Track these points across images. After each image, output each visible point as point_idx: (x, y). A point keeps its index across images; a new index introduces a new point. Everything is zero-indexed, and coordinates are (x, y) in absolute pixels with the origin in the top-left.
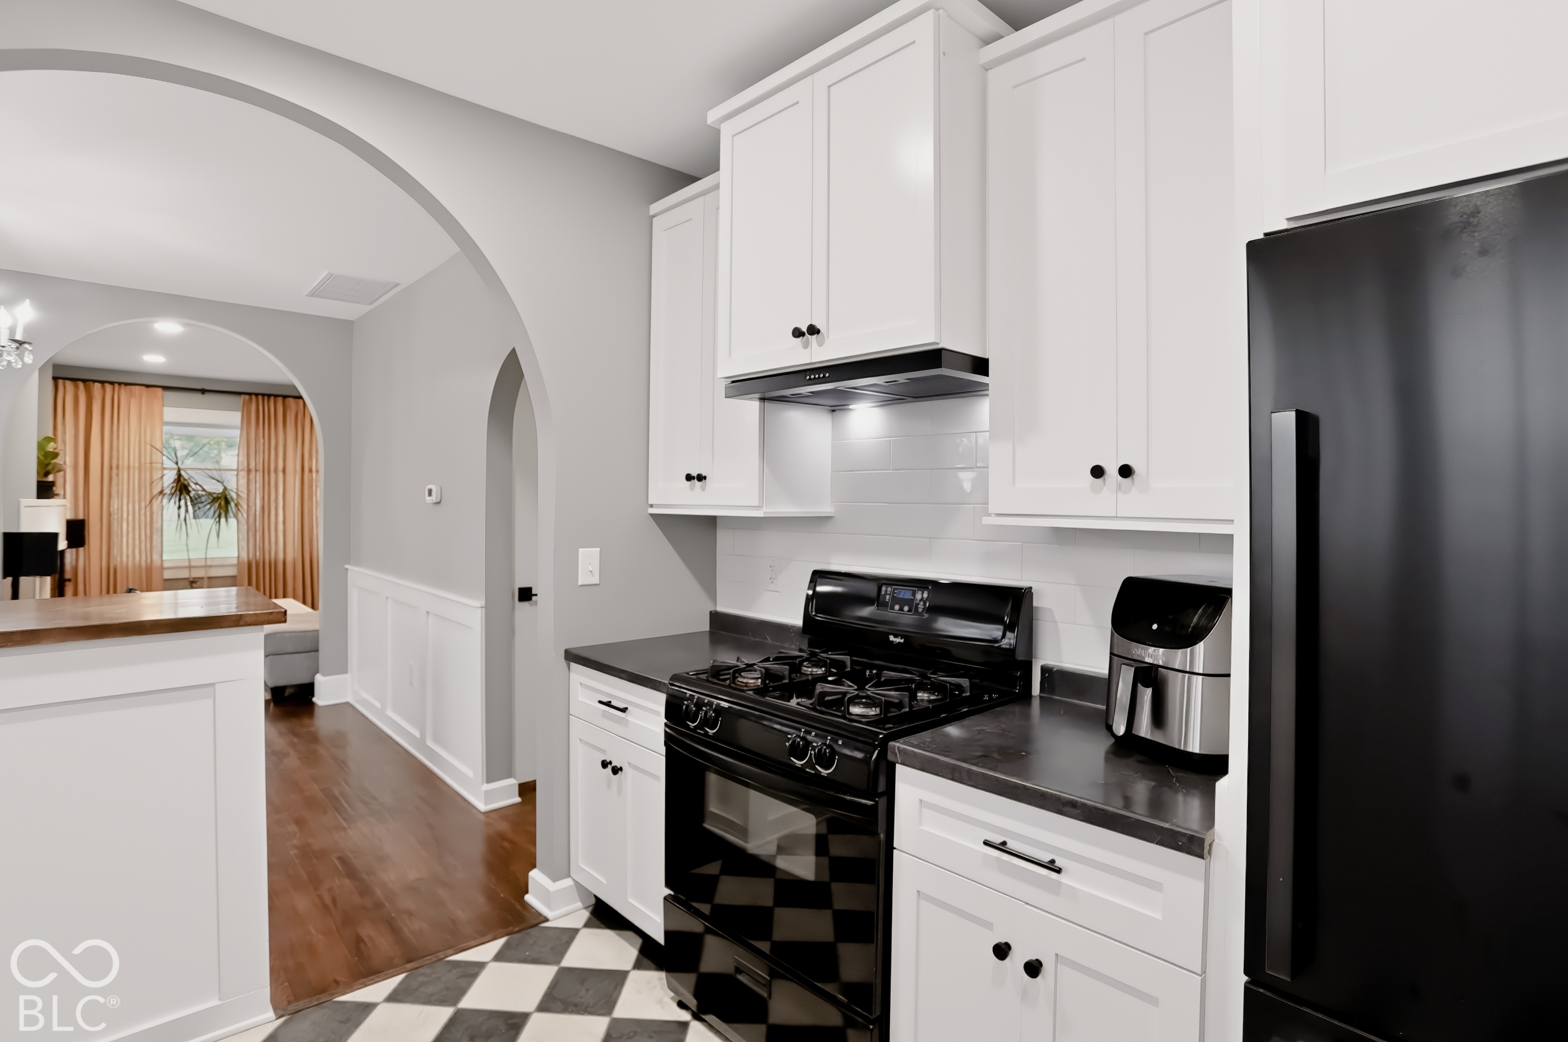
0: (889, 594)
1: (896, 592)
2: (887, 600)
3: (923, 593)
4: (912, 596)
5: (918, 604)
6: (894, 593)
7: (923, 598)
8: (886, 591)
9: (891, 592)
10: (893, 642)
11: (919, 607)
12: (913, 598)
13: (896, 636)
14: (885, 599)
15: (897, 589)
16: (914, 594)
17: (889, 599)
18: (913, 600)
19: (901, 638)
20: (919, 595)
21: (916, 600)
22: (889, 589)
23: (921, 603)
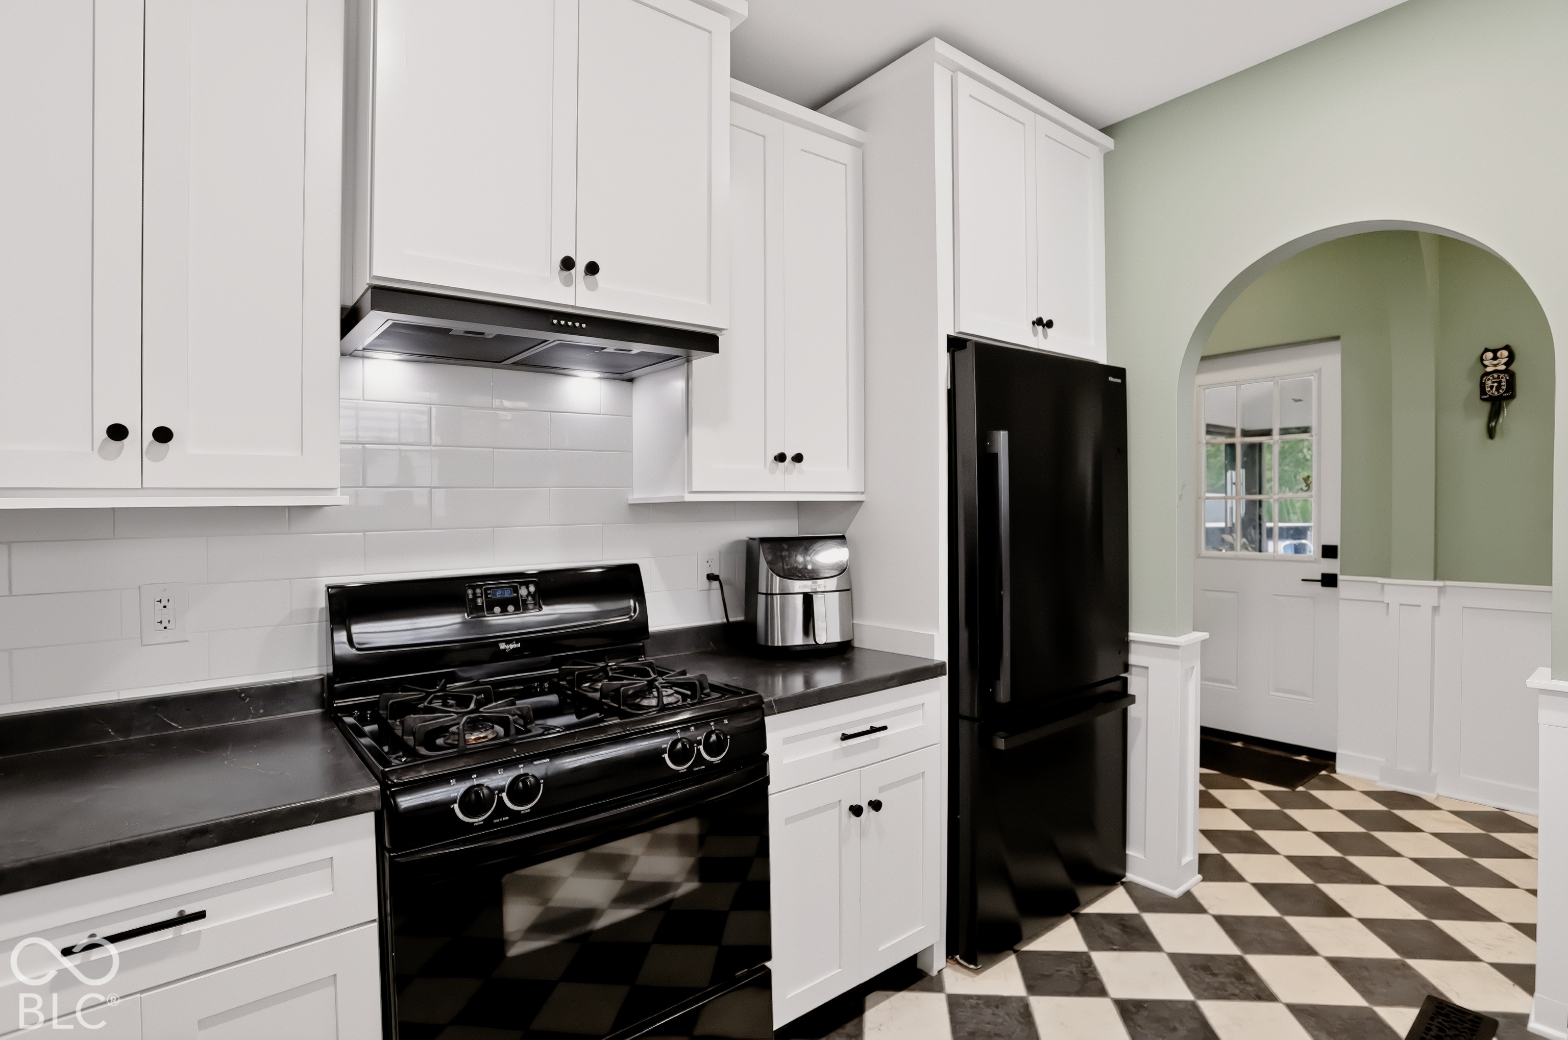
0: (481, 597)
1: (488, 591)
2: (480, 604)
3: (527, 588)
4: (514, 592)
5: (526, 600)
6: (486, 594)
7: (529, 593)
8: (474, 594)
9: (481, 593)
10: (504, 650)
11: (528, 604)
12: (515, 595)
13: (508, 642)
14: (477, 603)
15: (492, 587)
16: (516, 590)
17: (483, 603)
18: (517, 598)
19: (517, 643)
20: (523, 592)
21: (522, 596)
22: (478, 591)
23: (530, 598)
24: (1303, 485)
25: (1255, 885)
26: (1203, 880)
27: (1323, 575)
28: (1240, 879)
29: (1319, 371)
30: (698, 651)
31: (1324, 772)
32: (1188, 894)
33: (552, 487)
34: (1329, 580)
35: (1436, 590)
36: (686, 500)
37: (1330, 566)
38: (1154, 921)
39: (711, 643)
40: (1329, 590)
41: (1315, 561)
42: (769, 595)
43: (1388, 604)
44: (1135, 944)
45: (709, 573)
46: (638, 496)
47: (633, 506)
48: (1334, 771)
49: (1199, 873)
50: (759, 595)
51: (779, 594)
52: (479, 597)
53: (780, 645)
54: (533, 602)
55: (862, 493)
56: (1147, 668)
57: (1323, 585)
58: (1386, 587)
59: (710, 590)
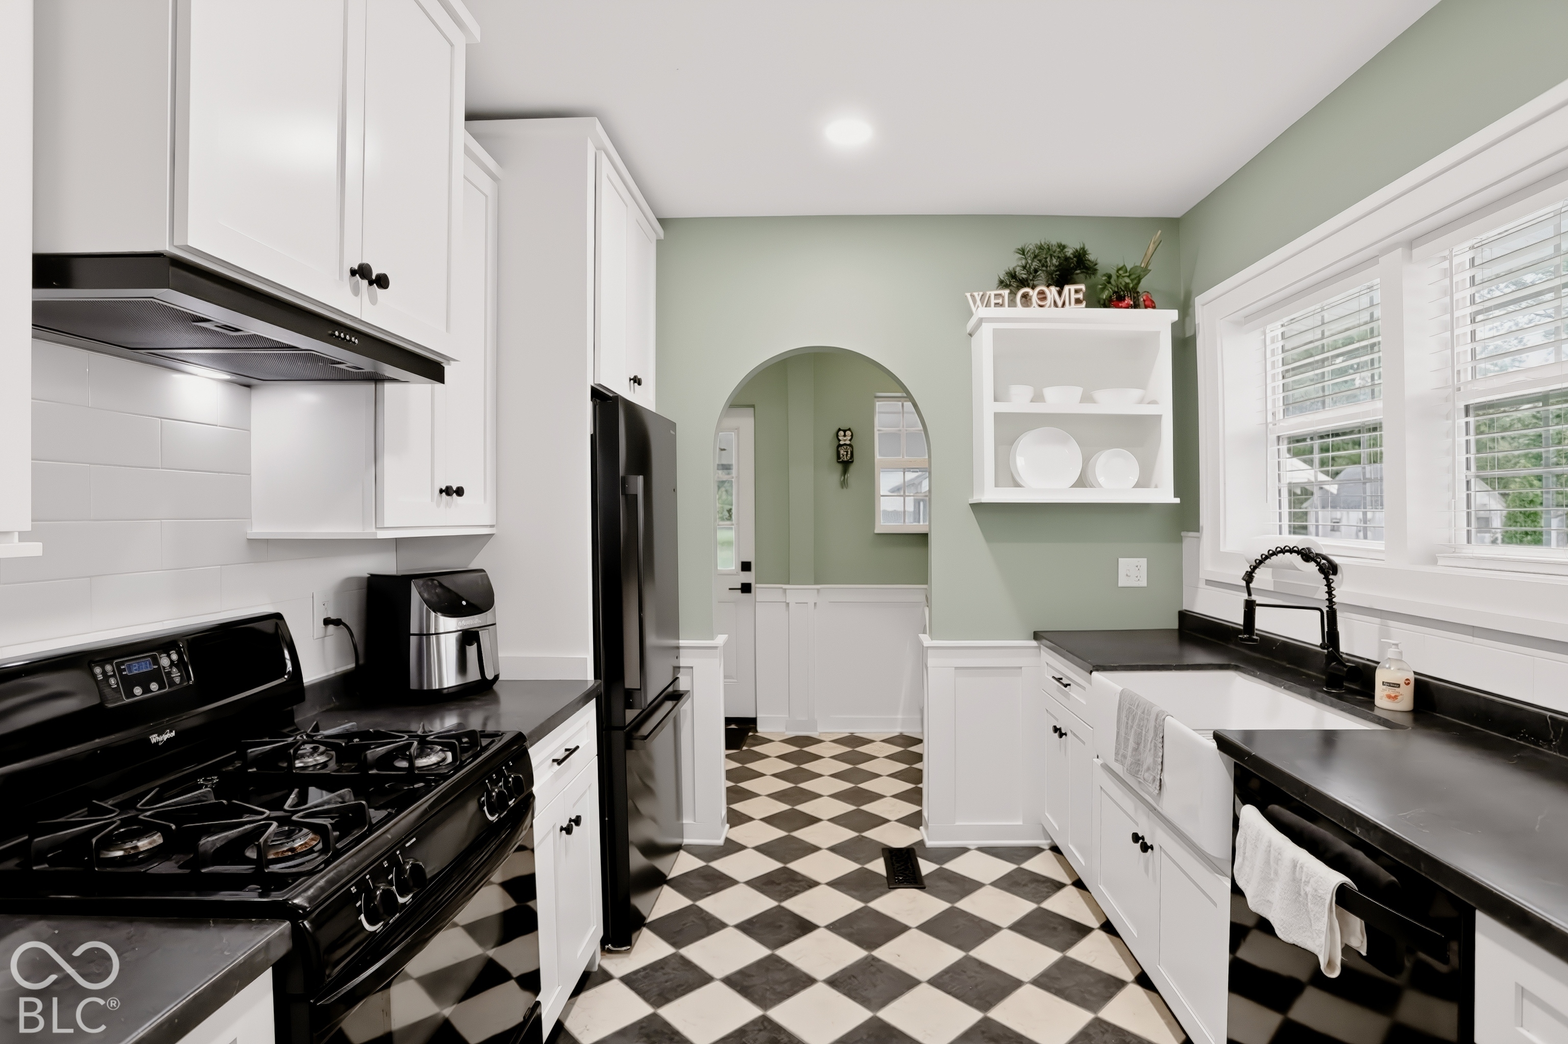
0: (114, 676)
1: (123, 667)
2: (115, 686)
3: (169, 656)
4: (154, 664)
5: (170, 673)
6: (120, 671)
7: (172, 662)
8: (104, 673)
9: (113, 671)
10: (158, 742)
11: (173, 676)
12: (156, 667)
13: (159, 732)
14: (110, 685)
15: (122, 663)
16: (156, 661)
17: (117, 684)
18: (158, 670)
19: (170, 732)
20: (165, 662)
21: (164, 668)
22: (108, 668)
23: (174, 670)
24: (727, 514)
25: (763, 820)
26: (731, 827)
27: (743, 584)
28: (751, 819)
29: (738, 429)
30: (324, 710)
31: (750, 734)
32: (727, 840)
33: (163, 519)
34: (746, 588)
35: (816, 591)
36: (379, 537)
37: (747, 577)
38: (721, 865)
39: (333, 698)
40: (746, 595)
41: (737, 574)
42: (424, 635)
43: (788, 603)
44: (720, 885)
45: (325, 617)
46: (260, 529)
47: (252, 542)
48: (756, 731)
49: (728, 823)
50: (411, 637)
51: (432, 634)
52: (111, 676)
53: (437, 688)
54: (179, 674)
55: (492, 526)
56: (692, 668)
57: (743, 592)
58: (787, 591)
59: (325, 637)
